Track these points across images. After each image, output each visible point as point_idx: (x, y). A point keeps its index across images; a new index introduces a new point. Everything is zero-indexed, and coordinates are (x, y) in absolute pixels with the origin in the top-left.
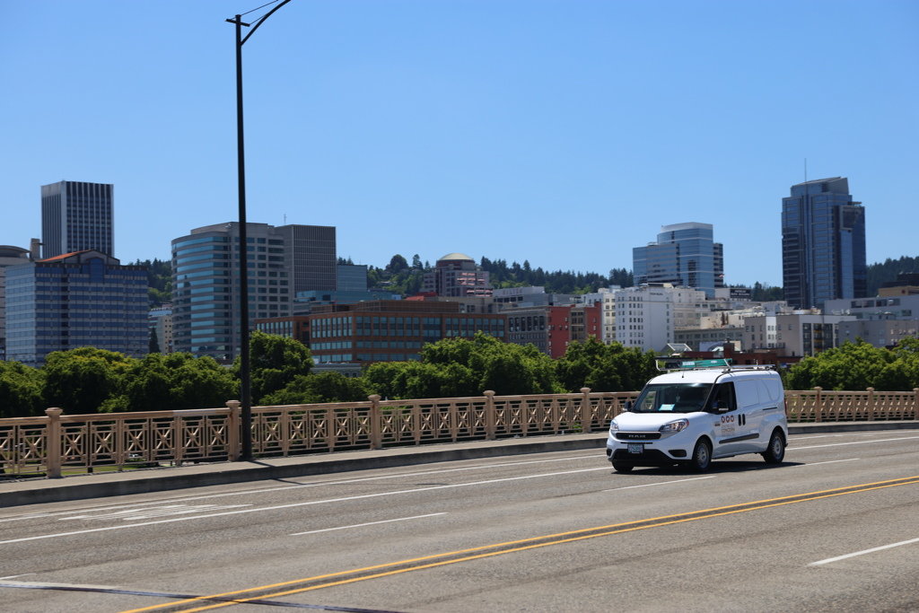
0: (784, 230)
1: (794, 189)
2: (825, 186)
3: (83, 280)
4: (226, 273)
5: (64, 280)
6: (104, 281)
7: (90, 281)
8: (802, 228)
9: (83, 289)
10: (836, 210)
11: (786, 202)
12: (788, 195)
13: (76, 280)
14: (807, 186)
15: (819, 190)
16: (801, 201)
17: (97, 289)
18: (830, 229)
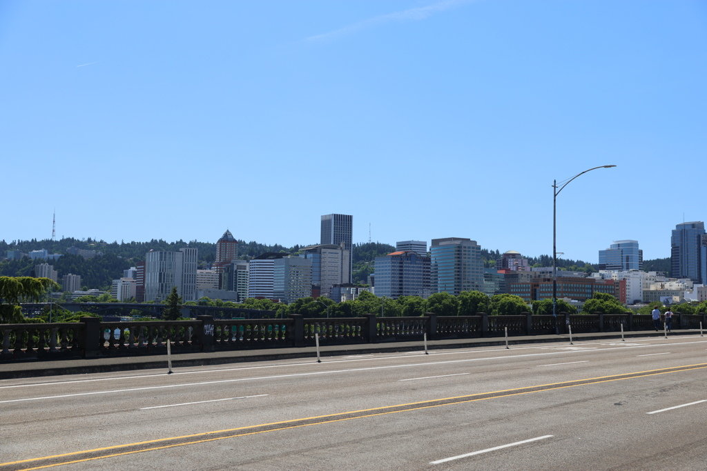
0: (672, 245)
1: (677, 226)
2: (693, 225)
3: (408, 263)
4: (459, 261)
5: (401, 263)
6: (416, 264)
7: (411, 264)
8: (682, 245)
9: (408, 267)
10: (699, 236)
11: (673, 231)
12: (675, 228)
13: (406, 263)
14: (685, 225)
15: (690, 227)
16: (682, 231)
17: (413, 267)
18: (696, 245)
